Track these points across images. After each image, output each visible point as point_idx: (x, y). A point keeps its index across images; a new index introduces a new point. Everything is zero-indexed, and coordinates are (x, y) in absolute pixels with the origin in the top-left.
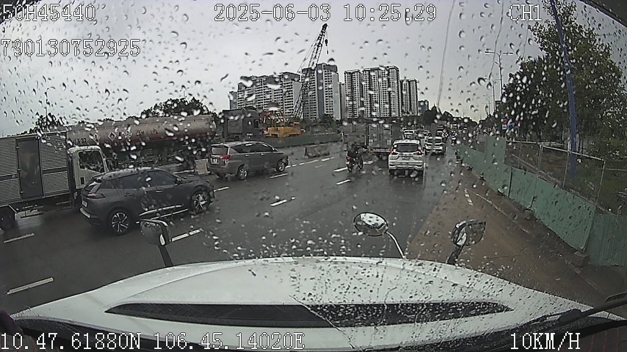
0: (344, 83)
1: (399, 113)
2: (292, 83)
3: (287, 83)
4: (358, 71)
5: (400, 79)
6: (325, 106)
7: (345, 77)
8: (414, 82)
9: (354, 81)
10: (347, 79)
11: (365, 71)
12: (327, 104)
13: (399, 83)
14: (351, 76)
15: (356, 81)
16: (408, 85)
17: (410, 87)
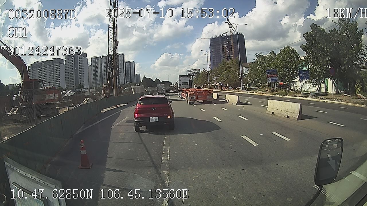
0: (91, 65)
1: (124, 82)
2: (59, 65)
3: (57, 65)
4: (100, 57)
5: (125, 61)
6: (79, 80)
7: (91, 61)
8: (133, 63)
9: (97, 63)
10: (92, 63)
11: (104, 56)
12: (80, 79)
13: (124, 63)
14: (95, 60)
15: (98, 64)
16: (129, 65)
17: (130, 66)
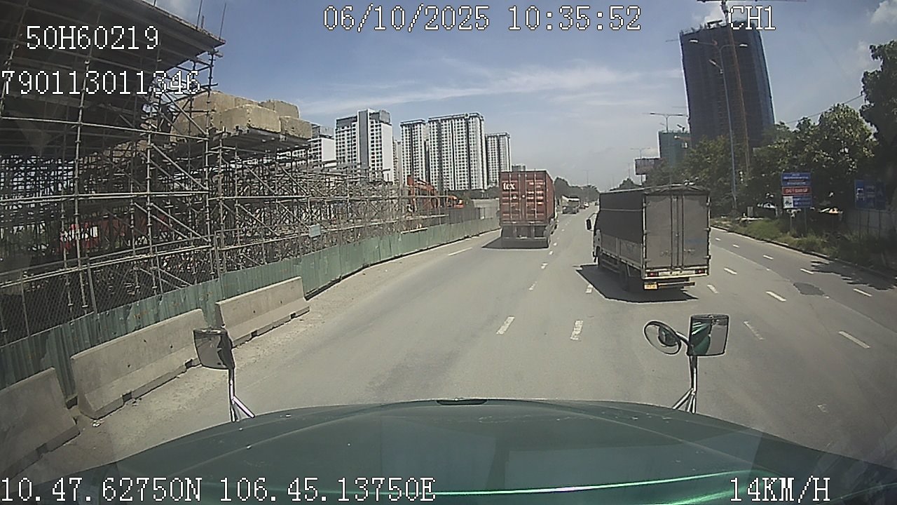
1: (484, 183)
2: (321, 140)
3: (314, 142)
4: (422, 123)
8: (506, 137)
9: (415, 137)
10: (404, 135)
11: (432, 121)
13: (483, 139)
14: (412, 129)
15: (419, 138)
16: (496, 141)
17: (499, 145)
